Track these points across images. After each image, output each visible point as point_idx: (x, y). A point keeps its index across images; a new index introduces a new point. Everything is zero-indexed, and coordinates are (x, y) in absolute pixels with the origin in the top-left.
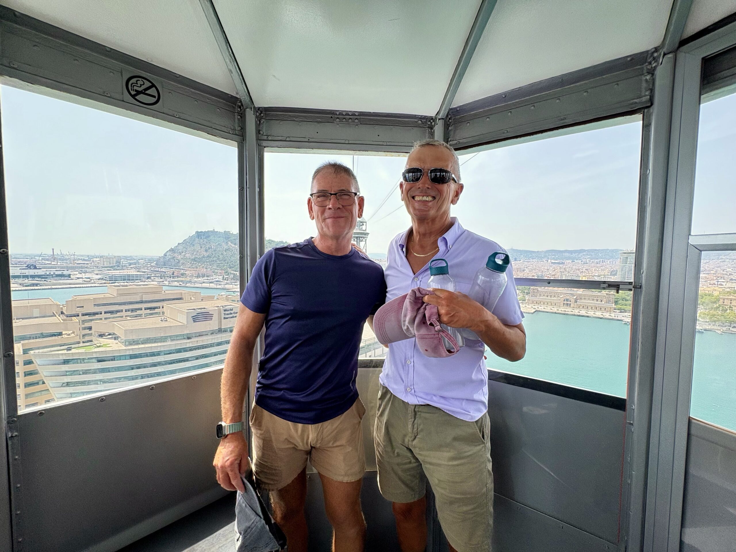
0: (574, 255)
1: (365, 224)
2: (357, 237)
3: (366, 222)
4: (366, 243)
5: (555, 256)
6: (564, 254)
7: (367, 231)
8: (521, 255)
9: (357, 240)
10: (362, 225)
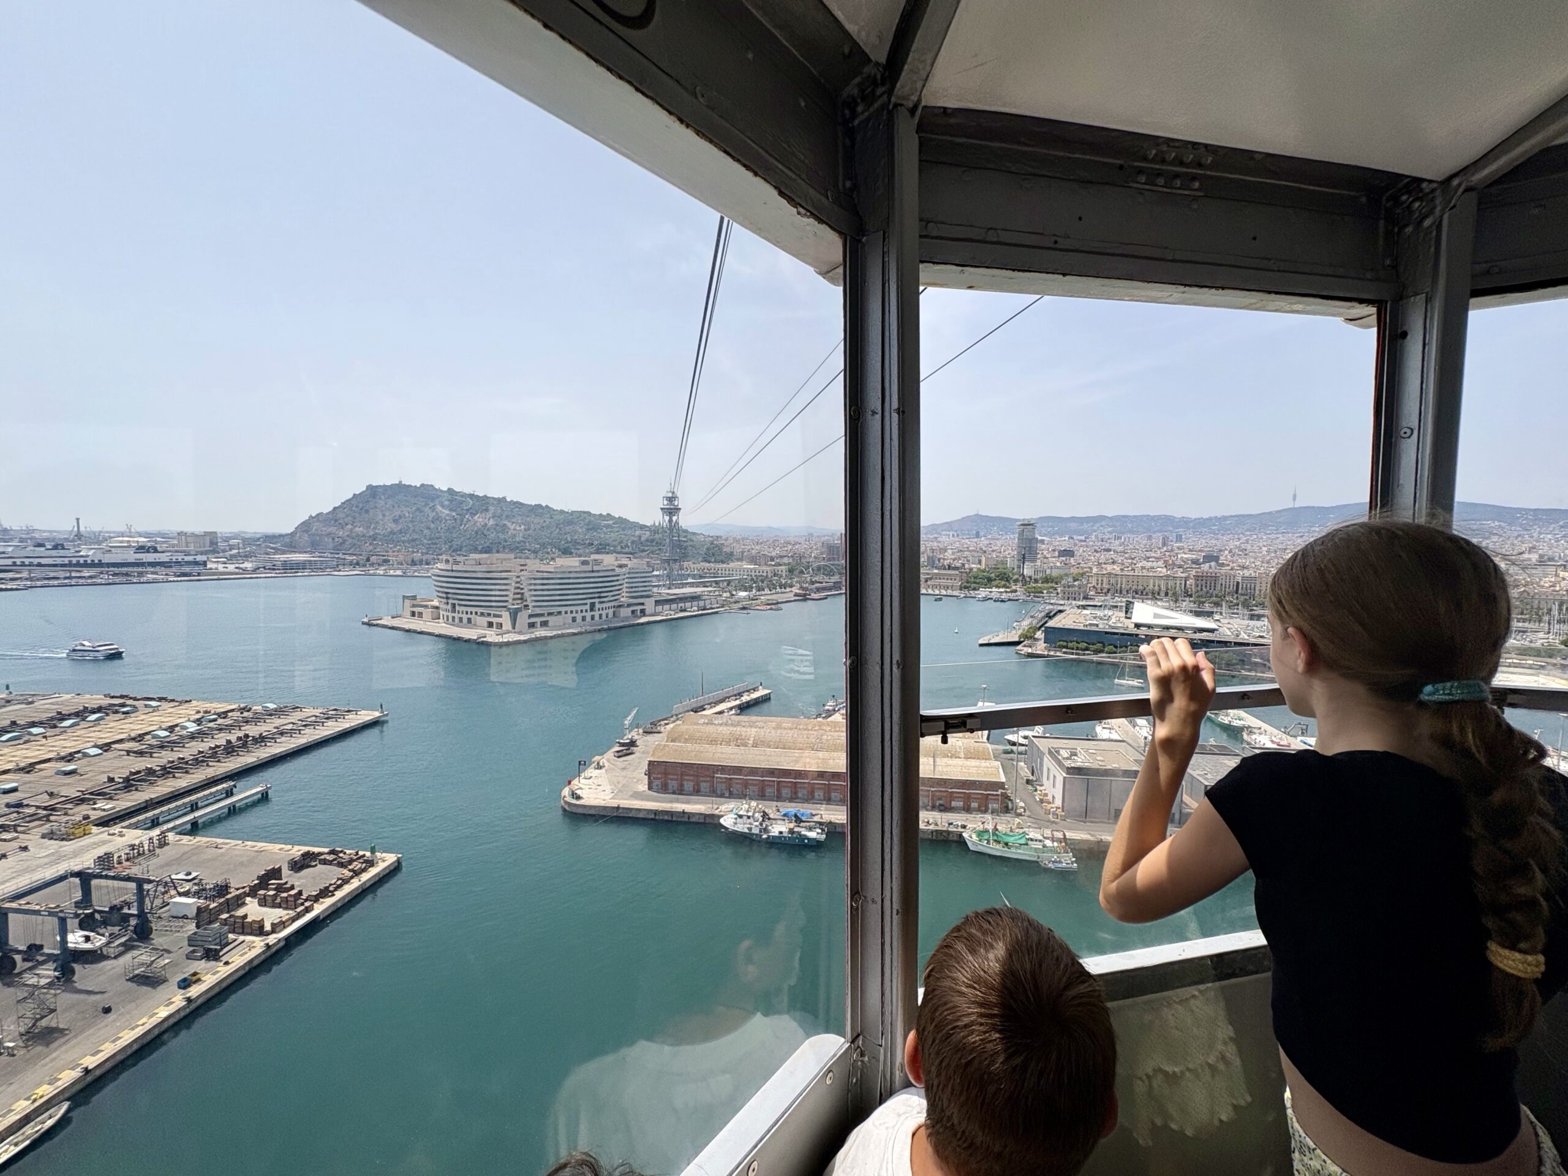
0: (1085, 526)
1: (677, 499)
2: (669, 513)
3: (679, 497)
4: (678, 517)
5: (1053, 527)
6: (1068, 524)
7: (680, 507)
8: (993, 526)
9: (669, 515)
10: (675, 501)
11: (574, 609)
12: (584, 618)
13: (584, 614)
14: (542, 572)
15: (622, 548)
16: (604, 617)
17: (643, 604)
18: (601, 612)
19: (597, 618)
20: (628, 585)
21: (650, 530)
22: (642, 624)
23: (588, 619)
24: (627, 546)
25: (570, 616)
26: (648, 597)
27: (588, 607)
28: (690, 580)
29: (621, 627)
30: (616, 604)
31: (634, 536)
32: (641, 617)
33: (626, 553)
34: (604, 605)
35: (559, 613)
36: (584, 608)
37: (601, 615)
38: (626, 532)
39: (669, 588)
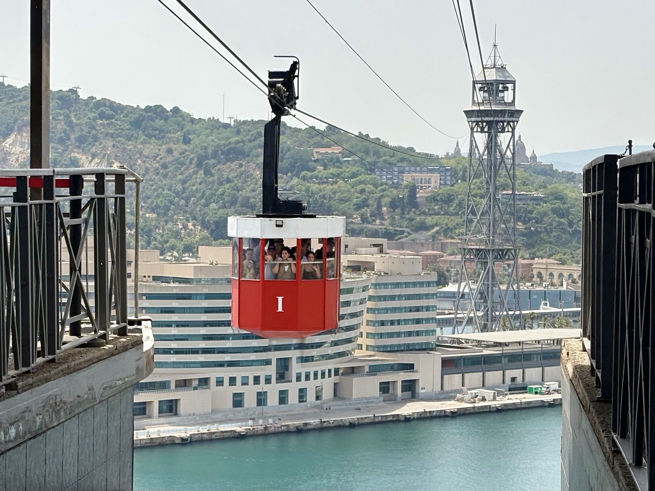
1: (510, 86)
2: (489, 123)
3: (514, 82)
4: (513, 135)
7: (517, 107)
9: (489, 129)
10: (502, 91)
11: (238, 373)
12: (261, 398)
13: (262, 387)
14: (166, 280)
15: (364, 220)
16: (311, 397)
17: (410, 367)
18: (303, 384)
19: (293, 398)
20: (370, 317)
21: (442, 170)
22: (407, 419)
23: (273, 400)
24: (378, 214)
25: (228, 391)
26: (426, 348)
27: (272, 370)
28: (545, 308)
29: (352, 425)
30: (342, 364)
31: (396, 186)
32: (404, 401)
33: (375, 234)
34: (311, 368)
35: (204, 382)
36: (263, 372)
37: (302, 393)
38: (375, 176)
39: (484, 329)
